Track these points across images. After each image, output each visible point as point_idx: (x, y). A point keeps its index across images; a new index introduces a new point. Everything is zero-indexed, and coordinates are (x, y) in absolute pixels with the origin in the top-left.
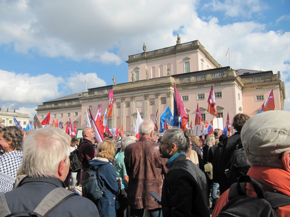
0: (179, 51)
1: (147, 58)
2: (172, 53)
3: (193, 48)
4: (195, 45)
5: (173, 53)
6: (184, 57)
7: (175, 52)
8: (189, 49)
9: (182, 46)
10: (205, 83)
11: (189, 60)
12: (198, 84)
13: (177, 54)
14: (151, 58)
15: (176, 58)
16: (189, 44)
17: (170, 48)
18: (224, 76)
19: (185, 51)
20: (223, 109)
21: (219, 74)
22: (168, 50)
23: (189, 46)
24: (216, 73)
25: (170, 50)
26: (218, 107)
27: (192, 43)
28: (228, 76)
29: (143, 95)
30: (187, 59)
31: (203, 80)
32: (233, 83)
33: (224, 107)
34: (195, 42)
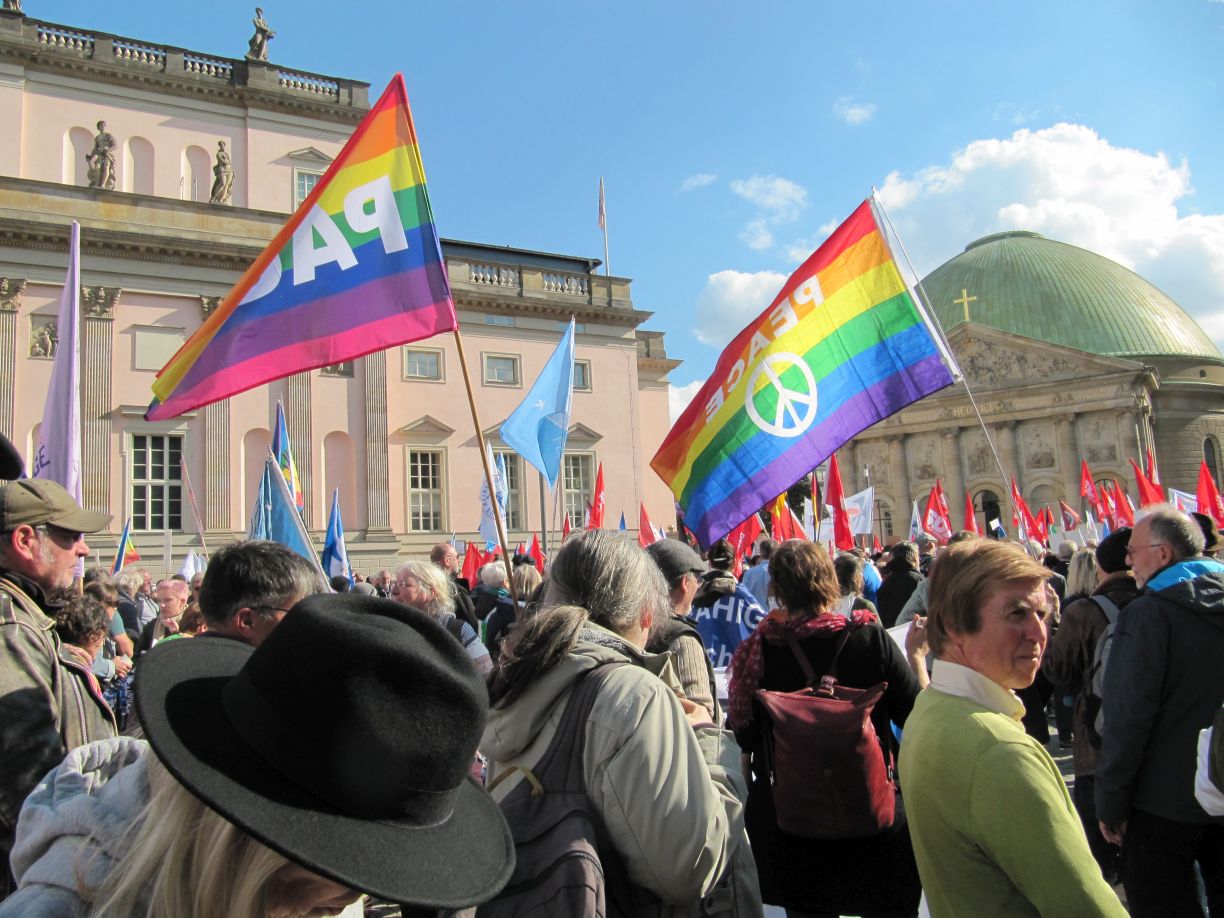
0: (272, 101)
1: (34, 59)
2: (226, 94)
3: (350, 115)
4: (359, 104)
5: (231, 96)
6: (300, 143)
7: (246, 95)
8: (327, 112)
9: (281, 82)
10: (527, 308)
12: (494, 305)
13: (252, 112)
14: (68, 66)
15: (249, 130)
16: (322, 85)
17: (206, 62)
18: (594, 295)
19: (301, 115)
20: (595, 442)
21: (574, 283)
22: (189, 69)
23: (320, 96)
24: (567, 276)
25: (201, 70)
26: (580, 428)
27: (336, 87)
28: (609, 303)
29: (199, 300)
30: (311, 156)
31: (508, 293)
32: (631, 335)
33: (601, 434)
34: (355, 90)
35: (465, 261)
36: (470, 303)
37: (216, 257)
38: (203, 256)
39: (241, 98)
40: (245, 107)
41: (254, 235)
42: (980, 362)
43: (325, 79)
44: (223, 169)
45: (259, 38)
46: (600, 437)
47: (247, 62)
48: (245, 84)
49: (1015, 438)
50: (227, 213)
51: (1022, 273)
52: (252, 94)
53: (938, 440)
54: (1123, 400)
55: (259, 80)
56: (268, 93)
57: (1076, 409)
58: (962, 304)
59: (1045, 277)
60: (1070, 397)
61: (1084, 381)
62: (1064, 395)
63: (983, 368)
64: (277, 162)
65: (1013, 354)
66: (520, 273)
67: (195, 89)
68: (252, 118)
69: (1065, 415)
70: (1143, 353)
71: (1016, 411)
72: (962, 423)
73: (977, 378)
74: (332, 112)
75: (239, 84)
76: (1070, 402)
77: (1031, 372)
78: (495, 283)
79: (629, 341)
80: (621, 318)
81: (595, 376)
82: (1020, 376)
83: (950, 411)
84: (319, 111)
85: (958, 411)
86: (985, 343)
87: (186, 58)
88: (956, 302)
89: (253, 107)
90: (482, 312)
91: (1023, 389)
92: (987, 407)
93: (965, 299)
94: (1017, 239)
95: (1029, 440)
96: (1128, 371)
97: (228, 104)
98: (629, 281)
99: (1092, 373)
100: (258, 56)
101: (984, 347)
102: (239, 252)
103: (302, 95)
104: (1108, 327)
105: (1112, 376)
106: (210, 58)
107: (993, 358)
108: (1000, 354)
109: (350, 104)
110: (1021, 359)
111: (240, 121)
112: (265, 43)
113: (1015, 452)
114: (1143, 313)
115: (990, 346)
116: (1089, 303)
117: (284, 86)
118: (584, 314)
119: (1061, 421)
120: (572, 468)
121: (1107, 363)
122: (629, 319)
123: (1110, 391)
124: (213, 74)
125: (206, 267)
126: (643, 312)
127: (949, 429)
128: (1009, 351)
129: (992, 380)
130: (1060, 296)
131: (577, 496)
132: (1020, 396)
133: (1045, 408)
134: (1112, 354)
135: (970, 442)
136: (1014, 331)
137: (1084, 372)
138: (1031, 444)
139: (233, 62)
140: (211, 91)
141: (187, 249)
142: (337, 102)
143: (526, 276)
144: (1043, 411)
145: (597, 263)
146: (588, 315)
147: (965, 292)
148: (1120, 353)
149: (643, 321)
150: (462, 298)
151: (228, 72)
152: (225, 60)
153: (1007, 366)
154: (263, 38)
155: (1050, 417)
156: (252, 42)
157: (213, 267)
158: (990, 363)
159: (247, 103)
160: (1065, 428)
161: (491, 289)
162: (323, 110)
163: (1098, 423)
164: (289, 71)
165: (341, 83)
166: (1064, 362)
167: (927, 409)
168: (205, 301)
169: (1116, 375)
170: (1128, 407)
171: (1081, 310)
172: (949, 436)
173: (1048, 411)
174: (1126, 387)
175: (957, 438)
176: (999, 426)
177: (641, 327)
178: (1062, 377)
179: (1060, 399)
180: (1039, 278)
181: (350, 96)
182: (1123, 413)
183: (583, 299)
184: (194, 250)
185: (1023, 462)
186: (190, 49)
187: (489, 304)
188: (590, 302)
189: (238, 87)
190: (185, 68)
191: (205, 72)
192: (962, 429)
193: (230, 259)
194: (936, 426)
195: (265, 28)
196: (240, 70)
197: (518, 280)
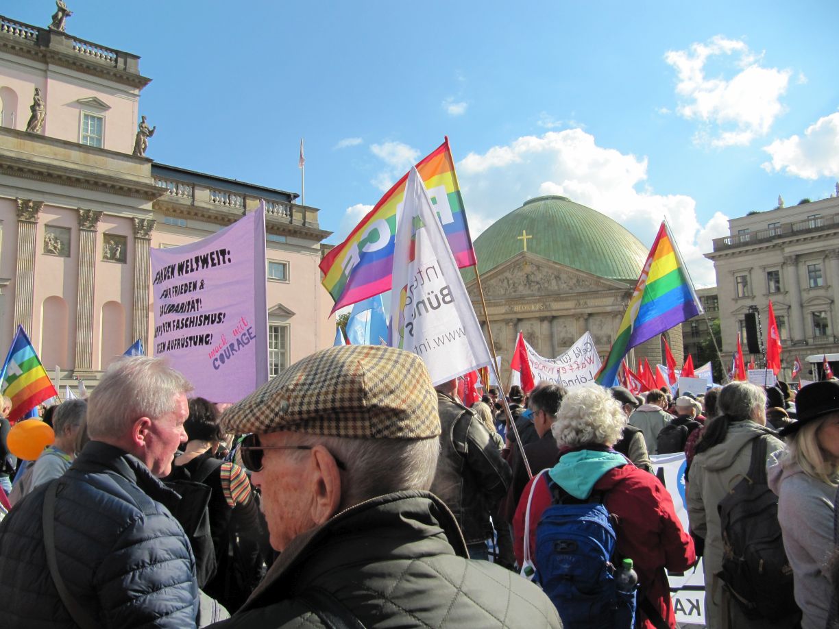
0: (67, 61)
2: (33, 52)
3: (125, 77)
4: (132, 70)
5: (37, 54)
6: (87, 93)
7: (49, 55)
8: (108, 73)
9: (74, 48)
11: (103, 114)
12: (226, 219)
13: (51, 67)
15: (50, 81)
16: (105, 54)
17: (18, 28)
18: (294, 218)
19: (88, 74)
20: (290, 317)
21: (281, 209)
22: (5, 31)
23: (102, 61)
24: (274, 203)
25: (14, 33)
26: (281, 307)
27: (115, 56)
28: (304, 224)
29: (15, 201)
30: (94, 103)
31: (236, 212)
32: (317, 246)
33: (294, 312)
34: (129, 60)
35: (208, 188)
36: (209, 217)
37: (31, 172)
38: (21, 170)
39: (44, 56)
40: (46, 63)
41: (59, 157)
42: (532, 278)
43: (107, 49)
44: (38, 108)
45: (60, 14)
46: (294, 314)
47: (50, 31)
48: (47, 46)
49: (551, 327)
50: (40, 140)
51: (559, 223)
52: (53, 54)
53: (503, 326)
54: (616, 307)
55: (57, 45)
56: (65, 55)
57: (589, 311)
58: (522, 240)
59: (573, 226)
60: (586, 303)
61: (595, 294)
62: (582, 302)
63: (534, 282)
64: (69, 105)
65: (552, 274)
66: (244, 199)
67: (9, 46)
68: (52, 71)
69: (582, 314)
70: (628, 278)
71: (553, 310)
72: (519, 316)
73: (530, 288)
74: (112, 73)
75: (43, 46)
76: (586, 306)
77: (563, 286)
78: (227, 204)
79: (316, 250)
80: (312, 235)
81: (292, 273)
82: (556, 288)
83: (513, 308)
84: (102, 71)
85: (517, 308)
86: (536, 266)
87: (3, 23)
88: (519, 238)
89: (53, 63)
90: (216, 223)
91: (558, 297)
92: (535, 307)
93: (525, 237)
94: (554, 200)
95: (560, 329)
96: (620, 289)
97: (34, 59)
98: (317, 210)
99: (600, 289)
100: (58, 27)
101: (535, 268)
102: (48, 169)
103: (89, 59)
104: (609, 261)
105: (611, 291)
106: (21, 24)
107: (540, 276)
108: (545, 274)
109: (125, 69)
110: (558, 278)
111: (43, 73)
112: (64, 18)
113: (551, 336)
114: (629, 253)
115: (538, 267)
116: (598, 245)
117: (77, 51)
118: (287, 230)
119: (579, 318)
120: (273, 334)
121: (609, 283)
122: (317, 236)
123: (610, 300)
124: (23, 36)
125: (22, 177)
126: (326, 232)
127: (511, 319)
128: (550, 271)
129: (539, 289)
130: (580, 238)
131: (276, 354)
132: (555, 301)
133: (570, 309)
134: (610, 277)
135: (524, 328)
136: (553, 259)
137: (594, 288)
138: (561, 332)
139: (39, 29)
140: (21, 49)
141: (9, 164)
142: (116, 67)
143: (249, 202)
144: (569, 311)
145: (296, 196)
146: (290, 231)
147: (524, 232)
148: (615, 278)
149: (326, 238)
150: (205, 213)
151: (35, 36)
152: (33, 28)
153: (549, 281)
154: (63, 15)
155: (573, 316)
156: (55, 17)
157: (27, 178)
158: (538, 279)
159: (49, 60)
160: (582, 322)
161: (225, 209)
162: (105, 72)
163: (601, 320)
164: (81, 41)
165: (119, 54)
166: (583, 281)
167: (498, 306)
168: (20, 202)
169: (613, 291)
170: (620, 311)
171: (593, 247)
172: (511, 324)
173: (573, 311)
174: (619, 299)
175: (516, 325)
176: (542, 319)
177: (324, 241)
178: (581, 290)
179: (579, 304)
180: (569, 227)
181: (125, 63)
182: (617, 315)
183: (286, 220)
184: (13, 164)
185: (556, 343)
186: (6, 16)
187: (223, 219)
188: (291, 222)
189: (43, 48)
190: (2, 29)
191: (17, 35)
192: (519, 320)
193: (40, 173)
194: (503, 317)
195: (65, 8)
196: (44, 37)
197: (242, 204)
